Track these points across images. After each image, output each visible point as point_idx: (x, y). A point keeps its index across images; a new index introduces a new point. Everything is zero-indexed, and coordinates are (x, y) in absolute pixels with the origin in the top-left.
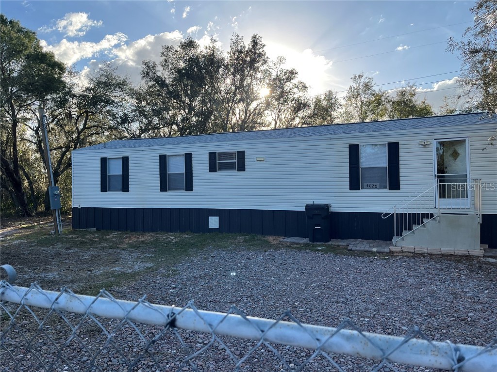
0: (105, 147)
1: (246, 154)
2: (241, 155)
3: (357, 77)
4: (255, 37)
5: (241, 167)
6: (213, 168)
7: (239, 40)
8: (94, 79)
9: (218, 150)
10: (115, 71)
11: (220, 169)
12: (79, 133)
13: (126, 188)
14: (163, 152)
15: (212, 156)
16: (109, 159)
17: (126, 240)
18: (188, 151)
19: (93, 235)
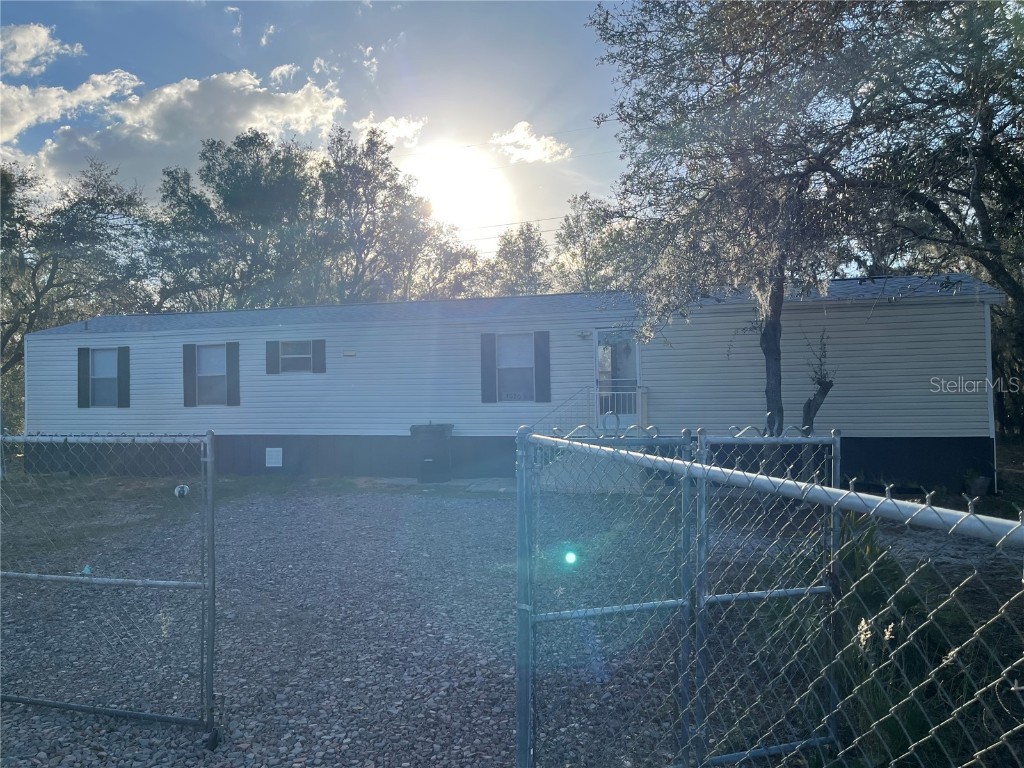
0: (86, 329)
1: (327, 344)
2: (319, 347)
3: (579, 199)
4: (373, 132)
5: (320, 368)
6: (273, 367)
7: (345, 139)
8: (71, 194)
9: (282, 337)
10: (112, 177)
11: (285, 369)
12: (39, 295)
13: (124, 401)
14: (191, 340)
15: (272, 348)
16: (93, 350)
17: (122, 489)
18: (232, 338)
19: (63, 481)
